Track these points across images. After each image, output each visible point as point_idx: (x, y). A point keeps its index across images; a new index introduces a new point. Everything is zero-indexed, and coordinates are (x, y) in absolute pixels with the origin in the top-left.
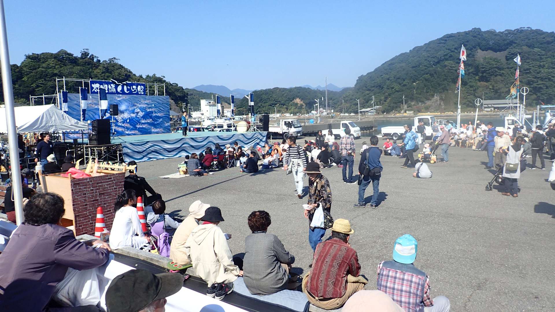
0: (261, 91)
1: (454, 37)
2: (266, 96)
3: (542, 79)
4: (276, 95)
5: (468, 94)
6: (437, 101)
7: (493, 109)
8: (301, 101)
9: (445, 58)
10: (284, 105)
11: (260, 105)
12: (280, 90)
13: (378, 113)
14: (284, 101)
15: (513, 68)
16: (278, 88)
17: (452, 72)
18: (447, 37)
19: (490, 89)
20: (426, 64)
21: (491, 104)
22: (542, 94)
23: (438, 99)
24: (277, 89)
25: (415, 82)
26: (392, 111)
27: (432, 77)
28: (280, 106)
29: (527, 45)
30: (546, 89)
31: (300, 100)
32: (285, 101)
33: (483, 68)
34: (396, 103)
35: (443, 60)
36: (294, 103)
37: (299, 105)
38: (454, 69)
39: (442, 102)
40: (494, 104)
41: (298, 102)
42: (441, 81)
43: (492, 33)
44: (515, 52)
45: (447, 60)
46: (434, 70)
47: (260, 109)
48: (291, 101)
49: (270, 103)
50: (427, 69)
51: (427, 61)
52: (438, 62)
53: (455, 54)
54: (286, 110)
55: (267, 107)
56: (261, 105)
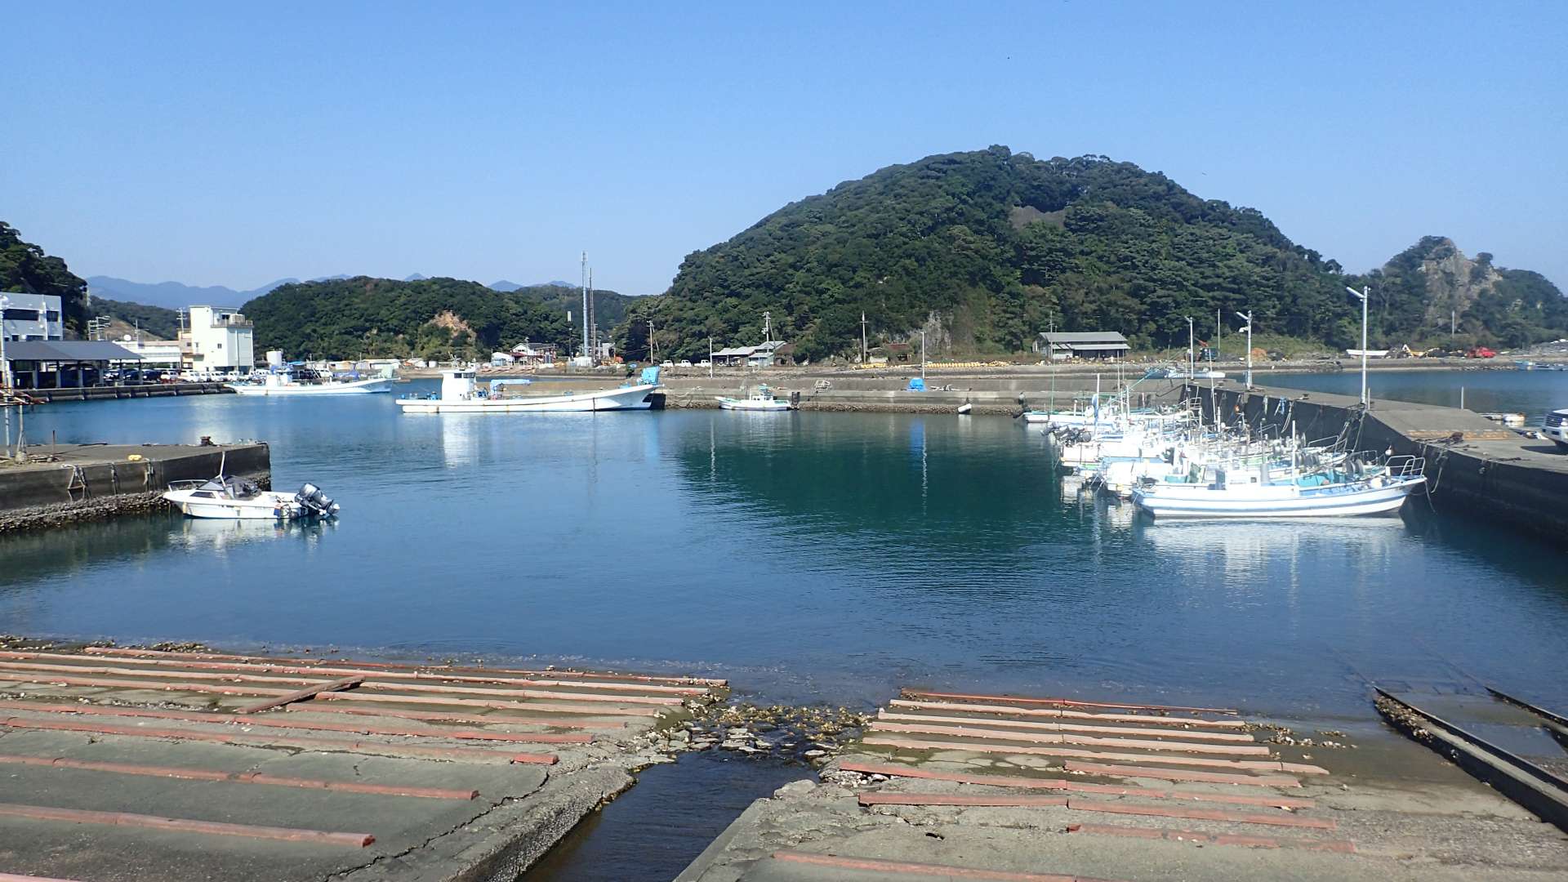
0: (309, 285)
1: (960, 163)
2: (327, 303)
3: (1163, 283)
4: (363, 302)
5: (1008, 315)
6: (935, 330)
7: (1071, 355)
8: (461, 321)
9: (949, 218)
10: (397, 333)
11: (308, 331)
12: (376, 285)
13: (783, 362)
14: (400, 320)
15: (1093, 254)
16: (365, 280)
17: (968, 256)
18: (944, 163)
19: (1054, 304)
20: (904, 229)
21: (1065, 343)
22: (1170, 321)
23: (939, 325)
24: (365, 285)
25: (880, 277)
26: (827, 355)
27: (921, 266)
28: (384, 335)
29: (1112, 200)
30: (1175, 308)
31: (456, 319)
32: (404, 321)
33: (1032, 249)
34: (840, 335)
35: (943, 223)
36: (435, 326)
37: (455, 334)
38: (972, 246)
39: (947, 335)
40: (1072, 343)
41: (450, 325)
42: (945, 278)
43: (1028, 160)
44: (1091, 213)
45: (953, 222)
46: (925, 247)
47: (310, 345)
48: (426, 321)
49: (345, 326)
50: (907, 243)
51: (906, 222)
52: (932, 229)
53: (970, 208)
54: (407, 348)
55: (335, 338)
56: (314, 331)
